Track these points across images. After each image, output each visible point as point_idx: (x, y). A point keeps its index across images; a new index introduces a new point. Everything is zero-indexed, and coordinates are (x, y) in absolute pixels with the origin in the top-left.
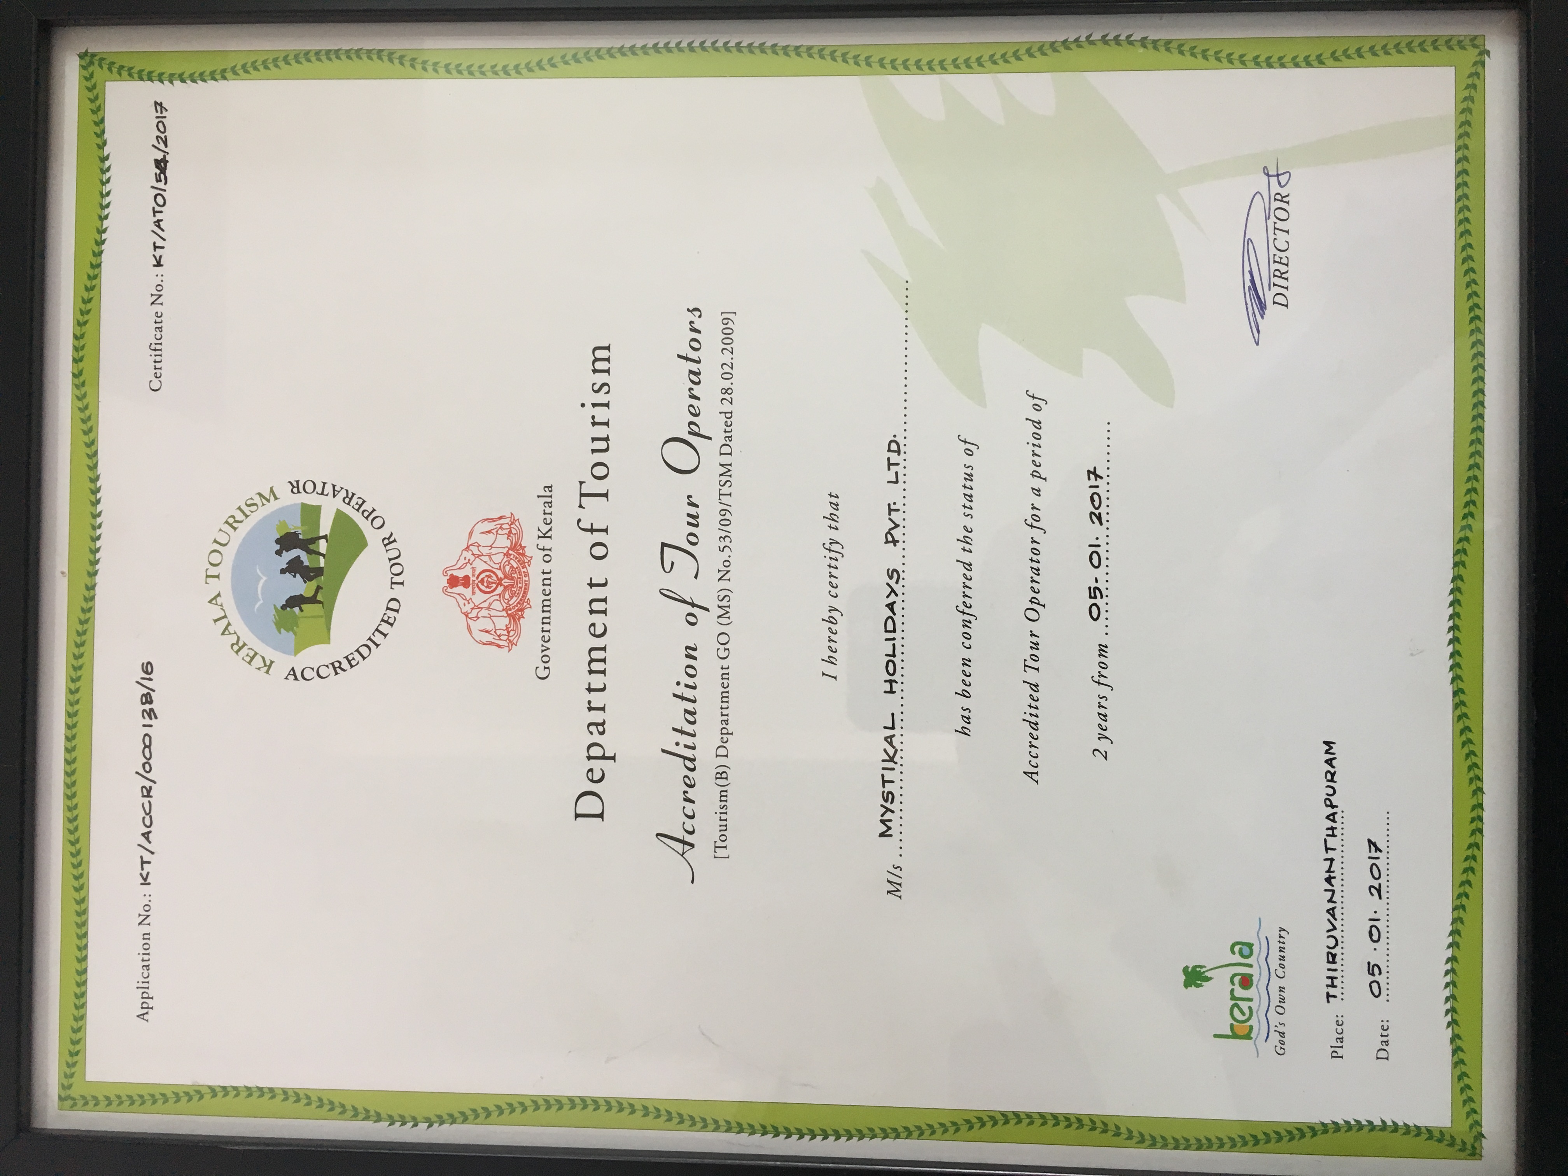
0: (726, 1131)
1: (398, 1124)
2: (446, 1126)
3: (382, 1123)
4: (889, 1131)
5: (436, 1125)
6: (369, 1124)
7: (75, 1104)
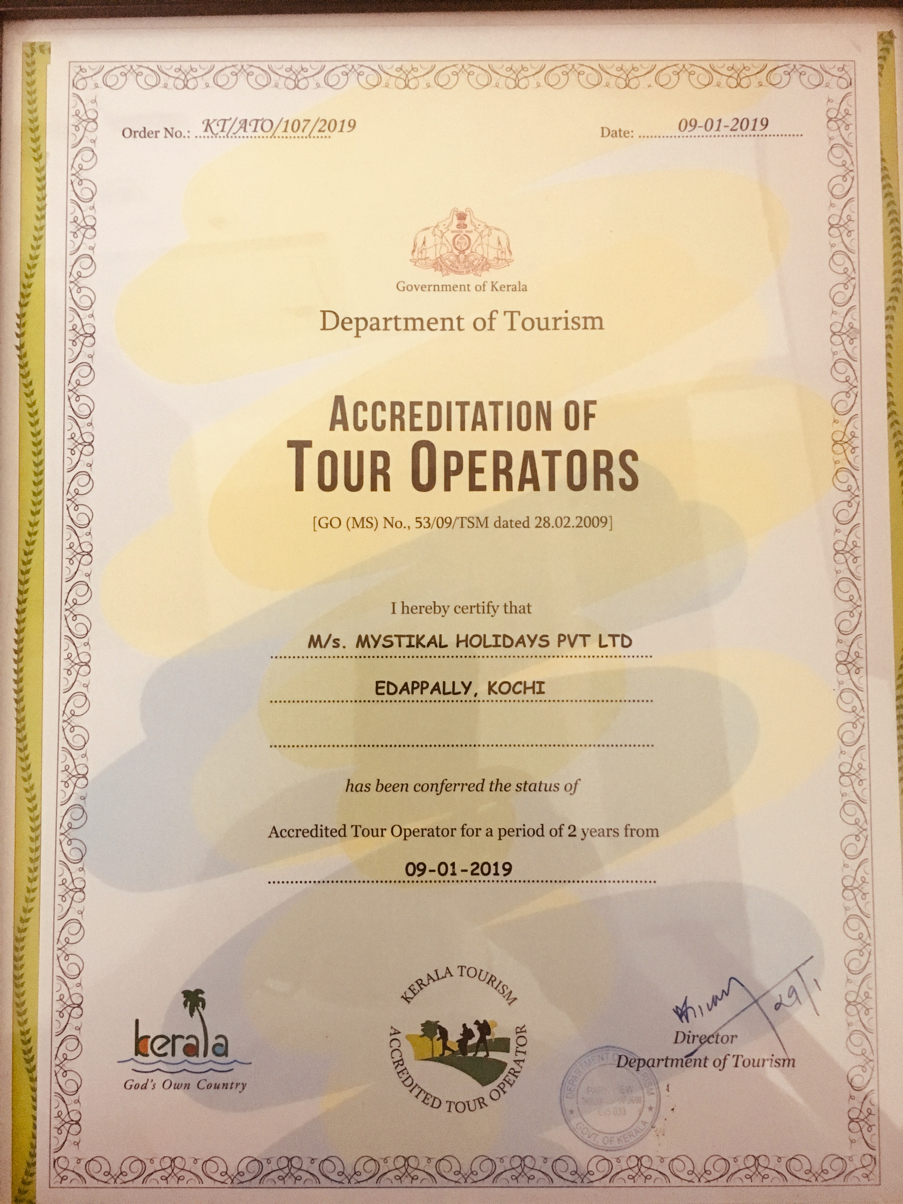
0: (19, 590)
1: (18, 321)
2: (17, 360)
3: (19, 308)
4: (23, 723)
5: (18, 352)
6: (18, 298)
7: (28, 56)
